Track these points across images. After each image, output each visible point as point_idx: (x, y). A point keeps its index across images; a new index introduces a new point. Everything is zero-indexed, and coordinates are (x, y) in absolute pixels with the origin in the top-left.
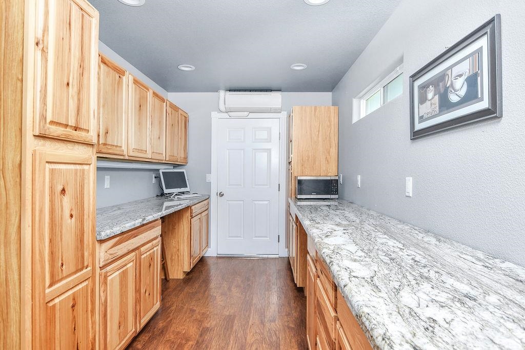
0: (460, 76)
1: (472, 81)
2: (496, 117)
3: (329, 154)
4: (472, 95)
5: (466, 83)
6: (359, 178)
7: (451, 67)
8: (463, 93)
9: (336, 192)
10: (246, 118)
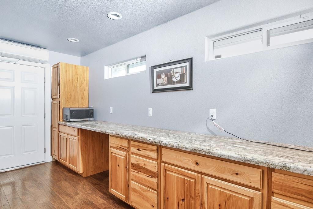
0: (178, 73)
1: (182, 76)
2: (192, 89)
3: (84, 94)
4: (182, 80)
5: (180, 76)
6: (112, 108)
7: (174, 69)
8: (179, 79)
9: (92, 117)
10: (15, 63)
